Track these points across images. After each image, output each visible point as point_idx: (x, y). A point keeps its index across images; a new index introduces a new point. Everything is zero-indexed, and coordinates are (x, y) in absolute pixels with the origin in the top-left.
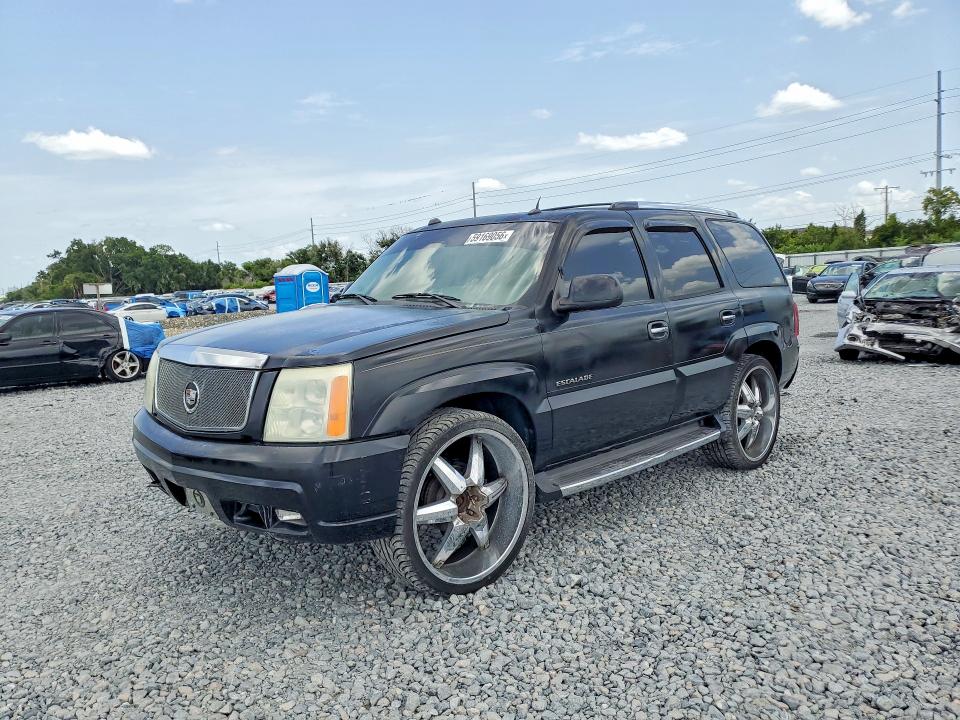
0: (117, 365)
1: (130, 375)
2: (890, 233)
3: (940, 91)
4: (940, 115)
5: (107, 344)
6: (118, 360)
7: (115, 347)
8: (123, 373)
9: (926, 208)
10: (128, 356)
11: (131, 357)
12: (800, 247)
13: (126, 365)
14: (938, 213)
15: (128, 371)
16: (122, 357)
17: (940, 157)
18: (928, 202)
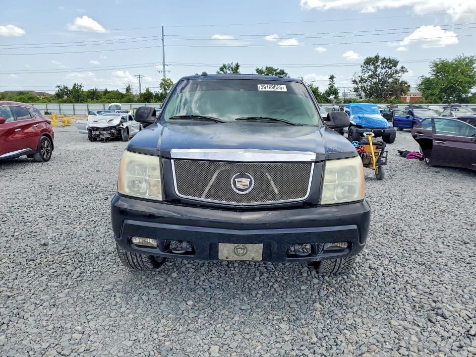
2: (147, 97)
3: (163, 36)
4: (163, 46)
9: (161, 87)
12: (108, 100)
14: (165, 90)
17: (164, 65)
18: (162, 85)
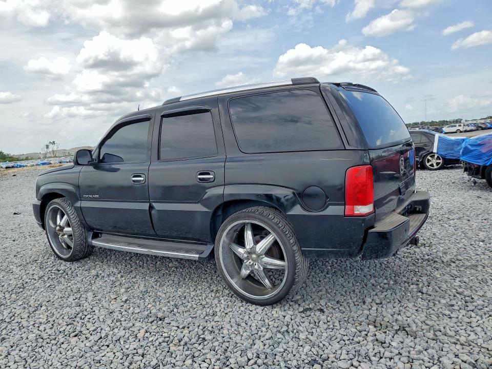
0: (429, 161)
1: (436, 167)
5: (424, 149)
6: (430, 158)
7: (428, 151)
8: (432, 165)
10: (436, 157)
11: (438, 157)
13: (434, 162)
15: (435, 164)
16: (432, 157)
